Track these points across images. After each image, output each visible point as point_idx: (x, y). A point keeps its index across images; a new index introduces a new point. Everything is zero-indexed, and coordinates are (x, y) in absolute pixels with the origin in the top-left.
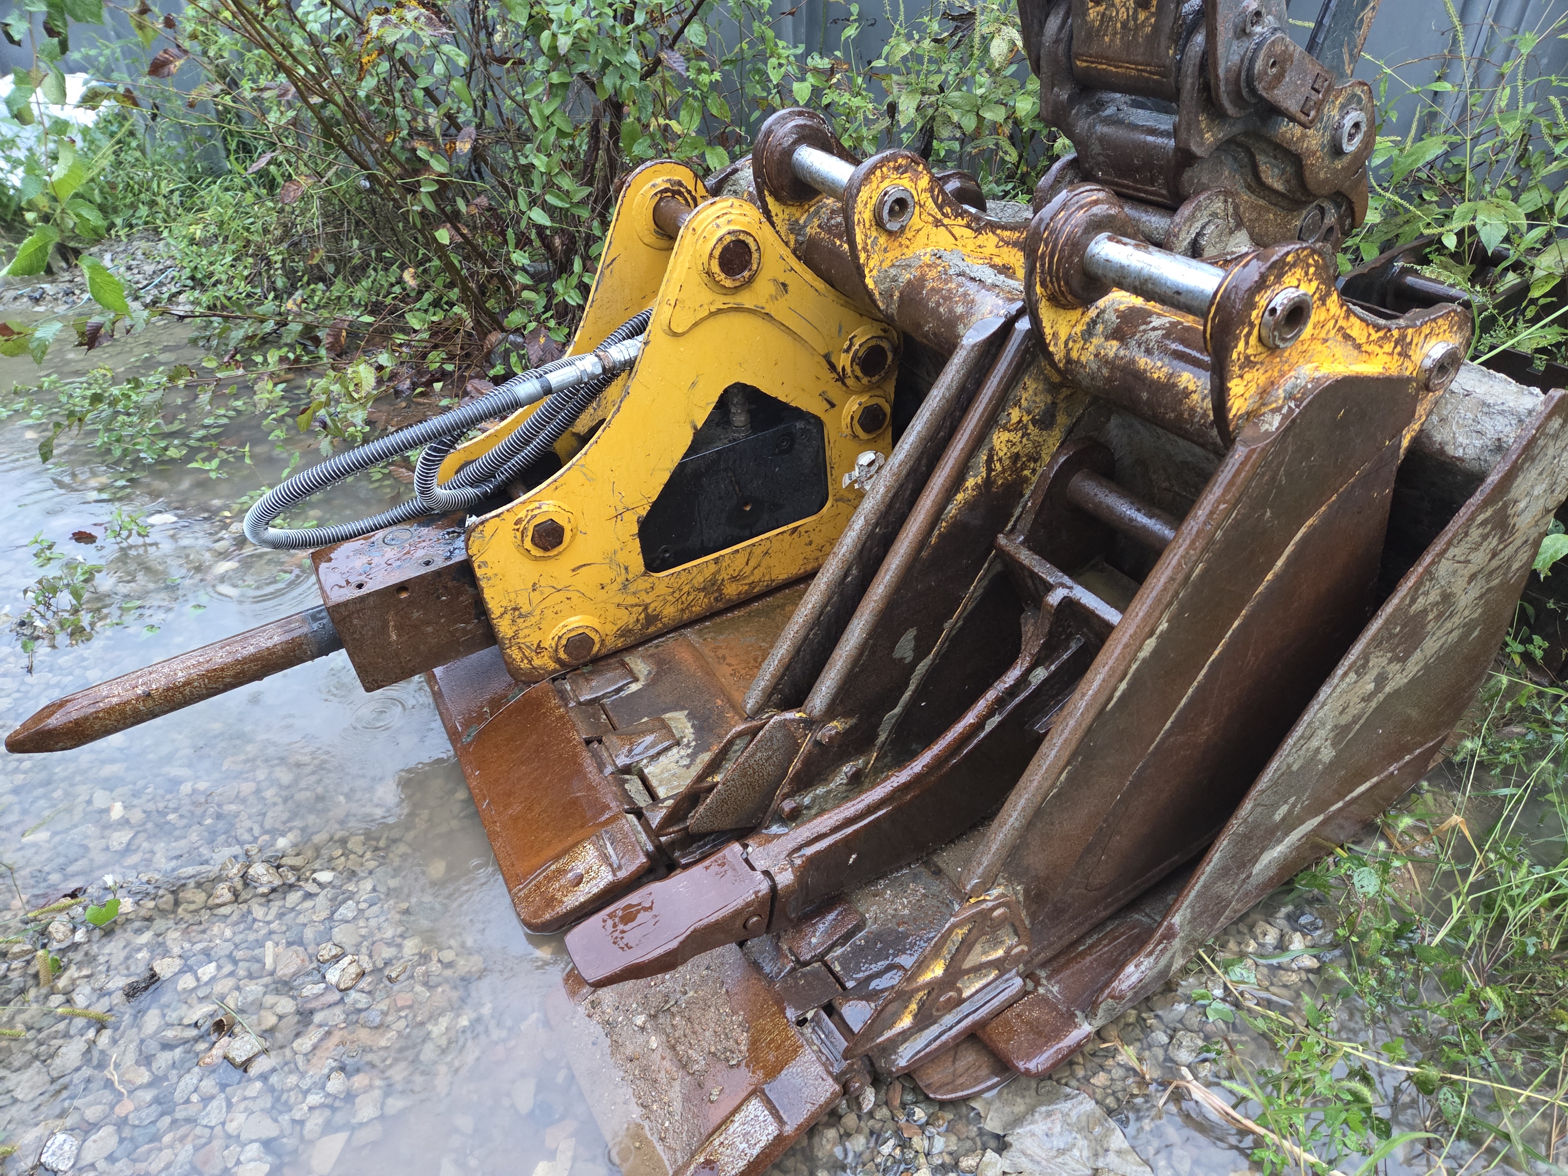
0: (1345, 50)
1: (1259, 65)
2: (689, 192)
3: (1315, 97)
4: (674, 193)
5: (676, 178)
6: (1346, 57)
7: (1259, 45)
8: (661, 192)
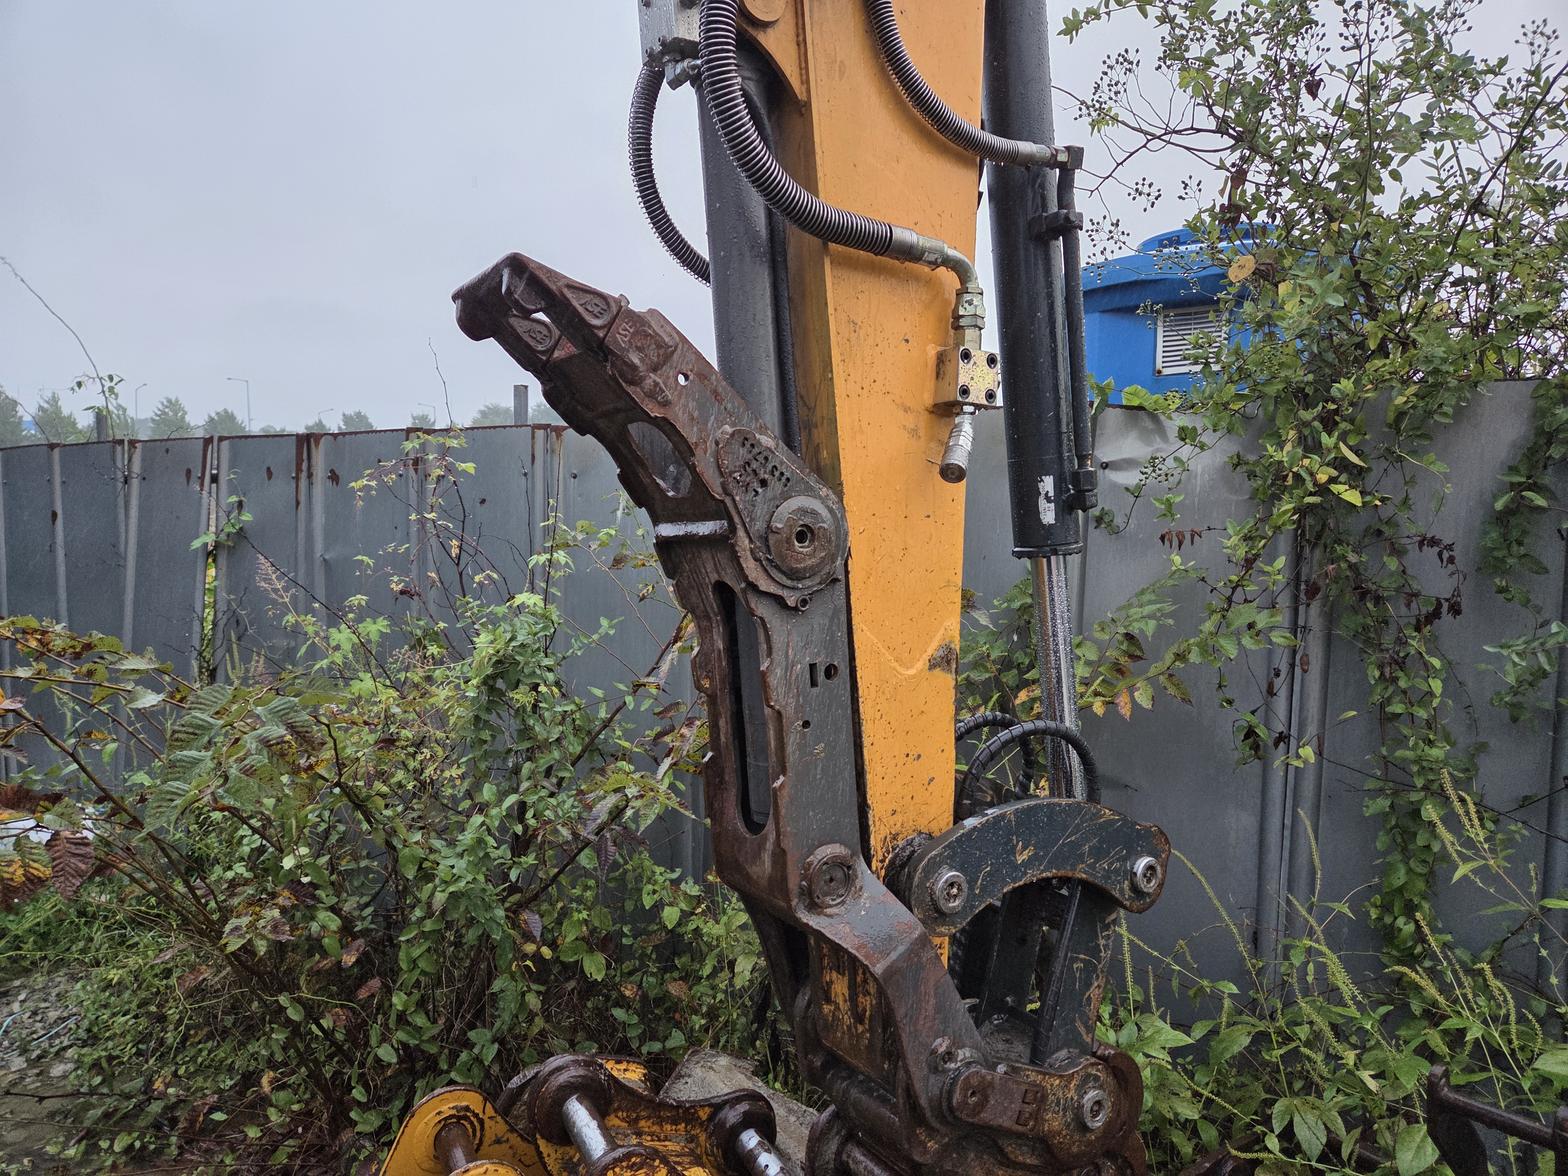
0: (1078, 1024)
1: (957, 1098)
2: (476, 1115)
3: (1028, 1109)
4: (459, 1118)
5: (464, 1104)
6: (1082, 1030)
7: (955, 1080)
8: (446, 1119)
